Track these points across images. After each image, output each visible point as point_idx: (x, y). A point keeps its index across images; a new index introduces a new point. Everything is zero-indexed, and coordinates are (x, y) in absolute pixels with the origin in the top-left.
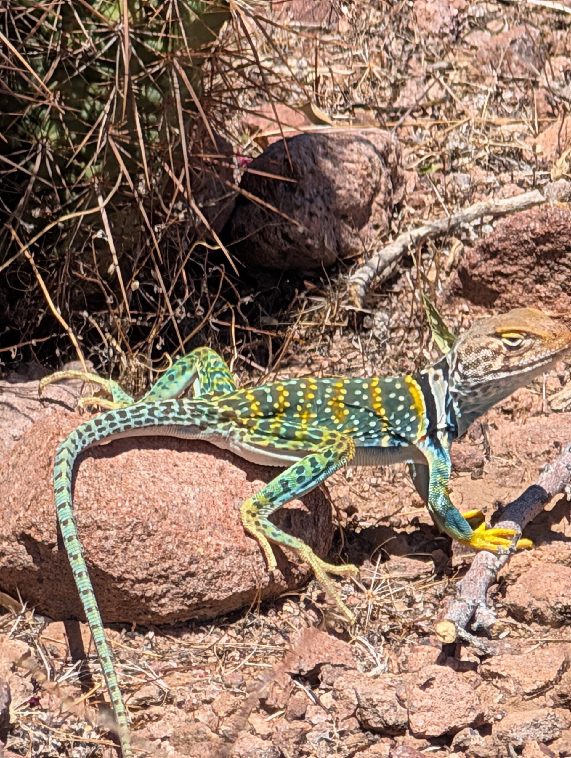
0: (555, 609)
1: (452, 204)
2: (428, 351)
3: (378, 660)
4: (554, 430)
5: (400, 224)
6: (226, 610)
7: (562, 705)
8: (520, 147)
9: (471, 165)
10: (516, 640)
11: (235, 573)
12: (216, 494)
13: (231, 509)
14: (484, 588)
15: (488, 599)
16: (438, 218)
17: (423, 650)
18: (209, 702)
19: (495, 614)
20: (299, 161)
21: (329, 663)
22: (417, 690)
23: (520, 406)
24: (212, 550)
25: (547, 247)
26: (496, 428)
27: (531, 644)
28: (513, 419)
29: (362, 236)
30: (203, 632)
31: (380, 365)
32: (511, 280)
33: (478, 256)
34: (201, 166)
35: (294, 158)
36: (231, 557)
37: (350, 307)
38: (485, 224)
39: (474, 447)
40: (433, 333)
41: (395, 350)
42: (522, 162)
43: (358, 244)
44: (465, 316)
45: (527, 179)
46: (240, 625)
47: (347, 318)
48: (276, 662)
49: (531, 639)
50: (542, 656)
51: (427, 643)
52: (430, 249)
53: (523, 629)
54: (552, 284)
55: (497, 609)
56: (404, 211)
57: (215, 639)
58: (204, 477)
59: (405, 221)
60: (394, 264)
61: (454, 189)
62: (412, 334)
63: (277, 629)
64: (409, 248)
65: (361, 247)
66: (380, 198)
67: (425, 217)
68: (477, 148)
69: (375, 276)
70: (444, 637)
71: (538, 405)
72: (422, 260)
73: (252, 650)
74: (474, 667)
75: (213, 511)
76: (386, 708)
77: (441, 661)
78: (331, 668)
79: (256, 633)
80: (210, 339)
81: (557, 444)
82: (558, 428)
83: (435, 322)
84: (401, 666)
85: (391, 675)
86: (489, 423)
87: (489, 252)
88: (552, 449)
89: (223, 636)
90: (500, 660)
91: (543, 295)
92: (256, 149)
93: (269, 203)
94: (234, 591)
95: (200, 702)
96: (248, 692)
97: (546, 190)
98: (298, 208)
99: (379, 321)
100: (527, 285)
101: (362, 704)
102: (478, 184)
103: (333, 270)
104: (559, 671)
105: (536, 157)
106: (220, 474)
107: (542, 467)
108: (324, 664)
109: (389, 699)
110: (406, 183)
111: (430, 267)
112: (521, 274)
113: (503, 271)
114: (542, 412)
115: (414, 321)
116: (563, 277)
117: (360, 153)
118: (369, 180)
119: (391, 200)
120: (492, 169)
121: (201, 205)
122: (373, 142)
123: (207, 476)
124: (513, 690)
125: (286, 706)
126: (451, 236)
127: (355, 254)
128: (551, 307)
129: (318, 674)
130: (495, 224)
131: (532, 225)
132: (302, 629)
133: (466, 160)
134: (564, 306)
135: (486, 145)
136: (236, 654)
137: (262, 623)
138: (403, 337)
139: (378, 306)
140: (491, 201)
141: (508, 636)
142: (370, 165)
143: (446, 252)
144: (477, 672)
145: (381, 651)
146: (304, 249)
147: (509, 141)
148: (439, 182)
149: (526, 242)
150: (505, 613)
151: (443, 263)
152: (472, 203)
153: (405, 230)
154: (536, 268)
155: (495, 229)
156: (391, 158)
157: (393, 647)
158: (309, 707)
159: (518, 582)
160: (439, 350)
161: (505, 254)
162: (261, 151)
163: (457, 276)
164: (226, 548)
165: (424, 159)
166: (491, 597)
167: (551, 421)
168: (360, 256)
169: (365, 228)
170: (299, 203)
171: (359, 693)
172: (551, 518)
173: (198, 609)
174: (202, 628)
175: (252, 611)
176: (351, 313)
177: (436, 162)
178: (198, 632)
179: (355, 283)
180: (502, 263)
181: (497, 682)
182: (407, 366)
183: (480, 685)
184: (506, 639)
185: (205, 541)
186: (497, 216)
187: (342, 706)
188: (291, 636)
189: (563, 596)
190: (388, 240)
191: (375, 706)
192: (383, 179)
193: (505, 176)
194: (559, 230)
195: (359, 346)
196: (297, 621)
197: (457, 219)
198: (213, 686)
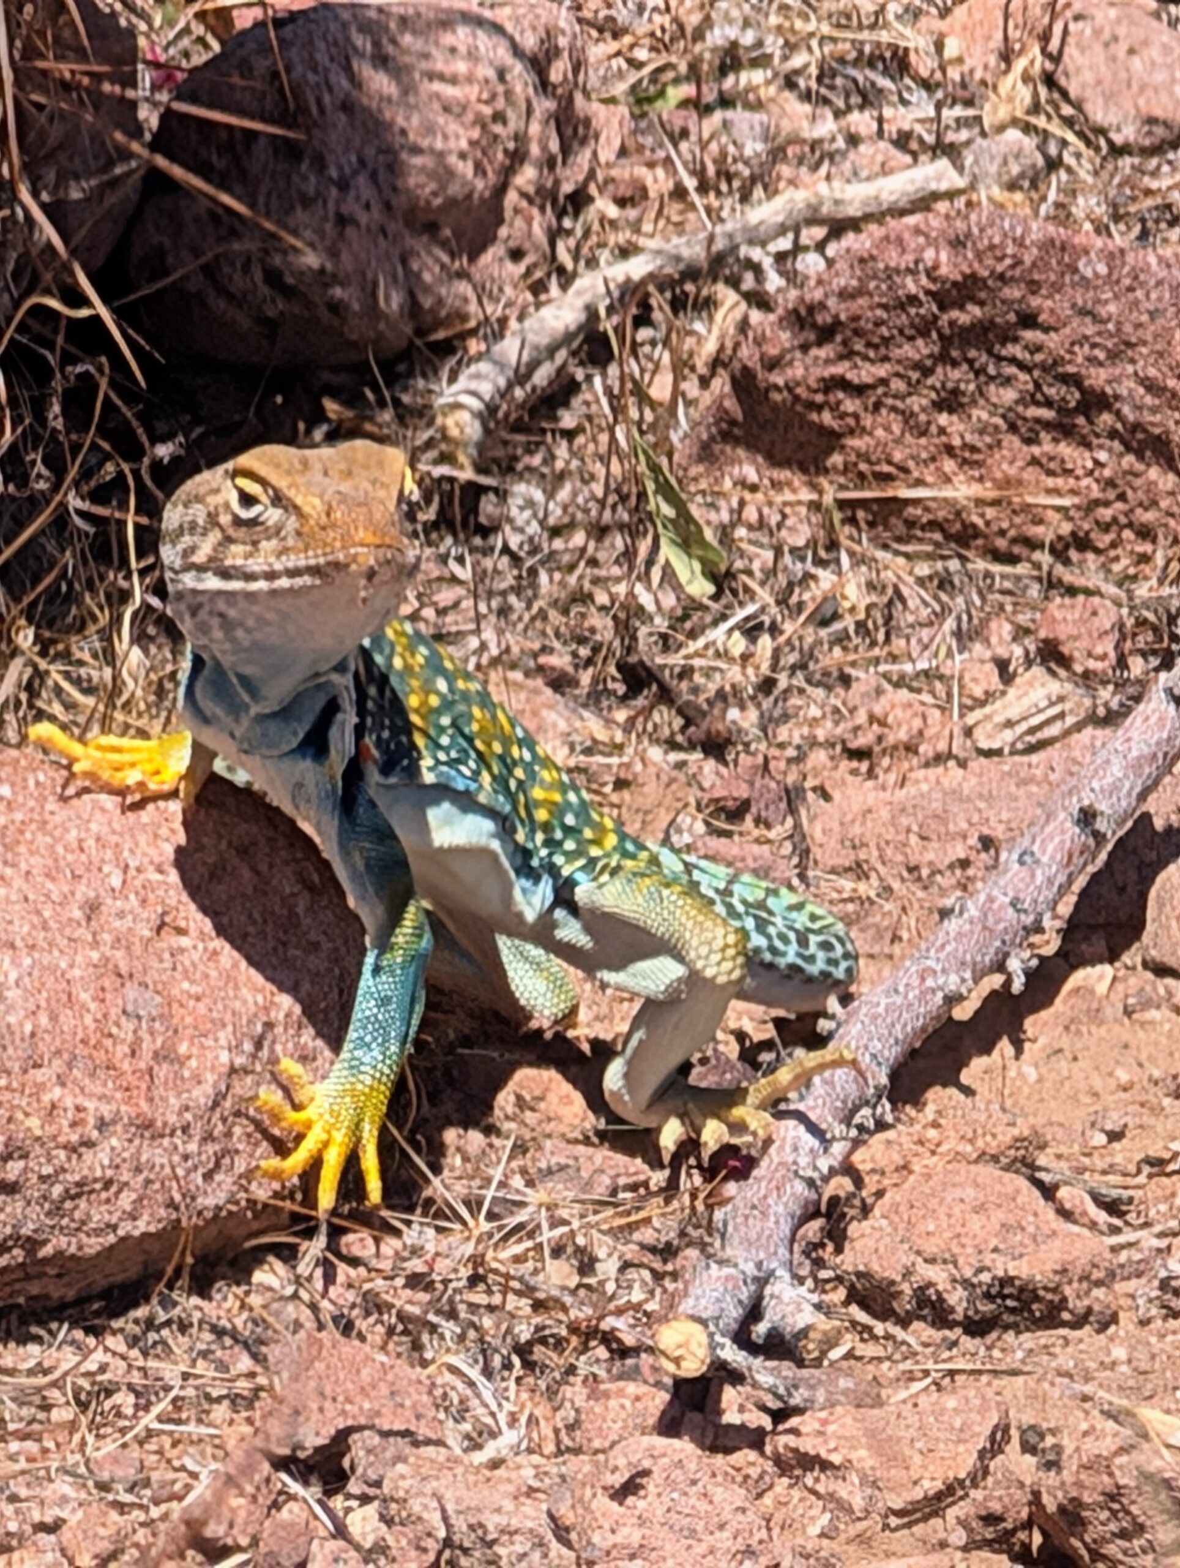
0: (973, 1286)
1: (719, 193)
2: (649, 587)
3: (502, 1418)
4: (982, 805)
5: (578, 248)
6: (102, 1283)
7: (988, 1544)
8: (902, 44)
9: (772, 90)
10: (870, 1368)
11: (126, 1184)
12: (77, 972)
13: (114, 1012)
14: (786, 1229)
15: (797, 1257)
16: (680, 234)
17: (621, 1393)
18: (53, 1528)
19: (815, 1298)
20: (312, 78)
21: (371, 1427)
22: (603, 1503)
23: (891, 739)
24: (65, 1123)
25: (969, 314)
26: (826, 796)
27: (911, 1377)
28: (871, 774)
29: (477, 277)
30: (38, 1340)
31: (520, 627)
32: (872, 400)
33: (785, 336)
34: (46, 92)
35: (298, 70)
36: (114, 1142)
37: (443, 470)
38: (806, 249)
39: (766, 848)
40: (664, 542)
41: (562, 584)
42: (908, 81)
43: (466, 300)
44: (748, 496)
45: (919, 129)
46: (136, 1322)
47: (436, 499)
48: (231, 1422)
49: (908, 1365)
50: (939, 1412)
51: (633, 1374)
52: (657, 316)
53: (888, 1337)
54: (980, 414)
55: (820, 1285)
56: (591, 214)
57: (68, 1358)
58: (45, 927)
59: (594, 239)
60: (561, 355)
61: (724, 154)
62: (607, 543)
63: (234, 1335)
64: (602, 312)
65: (473, 307)
66: (527, 176)
67: (648, 227)
68: (787, 43)
69: (510, 386)
70: (677, 1361)
71: (938, 736)
72: (635, 345)
73: (167, 1389)
74: (756, 1439)
75: (67, 1020)
76: (519, 1549)
77: (669, 1426)
78: (377, 1440)
79: (179, 1343)
80: (68, 553)
81: (987, 843)
82: (989, 798)
83: (668, 511)
84: (563, 1433)
85: (536, 1459)
86: (808, 784)
87: (814, 325)
88: (973, 856)
89: (91, 1352)
90: (825, 1422)
91: (957, 442)
92: (201, 40)
93: (229, 190)
94: (121, 1232)
95: (28, 1529)
96: (157, 1503)
97: (969, 160)
98: (307, 202)
99: (522, 509)
100: (912, 414)
101: (456, 1538)
102: (790, 142)
103: (402, 368)
104: (982, 1454)
105: (943, 70)
106: (89, 919)
107: (948, 902)
108: (360, 1428)
109: (530, 1524)
110: (597, 137)
111: (657, 365)
112: (898, 385)
113: (851, 376)
114: (950, 755)
115: (614, 508)
116: (1009, 395)
117: (472, 56)
118: (498, 129)
119: (557, 183)
120: (826, 101)
121: (45, 197)
122: (509, 27)
123: (52, 924)
124: (858, 1502)
125: (255, 1542)
126: (715, 280)
127: (458, 328)
128: (977, 474)
129: (342, 1455)
130: (831, 250)
131: (929, 255)
132: (302, 1334)
133: (757, 76)
134: (1012, 471)
135: (812, 35)
136: (125, 1400)
137: (197, 1315)
138: (583, 550)
139: (520, 467)
140: (823, 188)
141: (850, 1355)
142: (500, 89)
143: (699, 327)
144: (762, 1453)
145: (512, 1393)
146: (324, 314)
147: (873, 27)
148: (685, 133)
149: (913, 300)
150: (841, 1294)
151: (691, 355)
152: (771, 192)
153: (592, 263)
154: (939, 370)
155: (830, 263)
156: (558, 71)
157: (542, 1384)
158: (316, 1543)
159: (877, 1212)
160: (677, 587)
161: (857, 332)
162: (216, 47)
163: (727, 388)
164: (102, 1119)
165: (646, 71)
166: (806, 1254)
167: (974, 781)
168: (473, 332)
169: (487, 257)
170: (311, 192)
171: (450, 1508)
172: (967, 1042)
173: (28, 1278)
174: (35, 1330)
175: (170, 1286)
176: (446, 487)
177: (677, 81)
178: (24, 1340)
179: (457, 406)
180: (848, 355)
181: (817, 1480)
182: (593, 630)
183: (771, 1487)
184: (844, 1364)
185: (46, 1098)
186: (838, 227)
187: (404, 1542)
188: (273, 1352)
189: (995, 1250)
190: (546, 290)
191: (490, 1544)
192: (535, 128)
193: (862, 121)
194: (1000, 268)
195: (465, 573)
196: (291, 1310)
197: (730, 236)
198: (64, 1487)
